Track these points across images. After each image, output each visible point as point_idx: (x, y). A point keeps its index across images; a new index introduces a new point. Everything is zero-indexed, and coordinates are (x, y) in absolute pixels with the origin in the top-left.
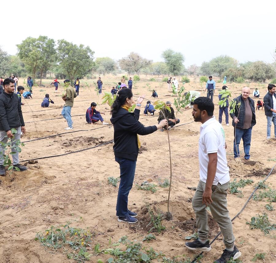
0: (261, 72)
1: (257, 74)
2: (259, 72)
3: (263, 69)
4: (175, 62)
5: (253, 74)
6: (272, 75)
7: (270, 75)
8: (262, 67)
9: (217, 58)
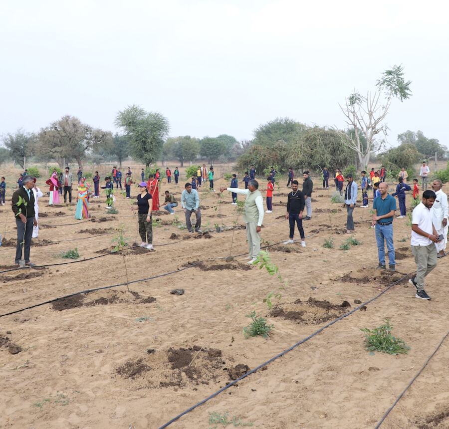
0: (321, 152)
1: (311, 156)
2: (316, 152)
3: (325, 145)
4: (144, 134)
5: (301, 156)
6: (346, 158)
7: (341, 158)
8: (322, 140)
9: (269, 124)
